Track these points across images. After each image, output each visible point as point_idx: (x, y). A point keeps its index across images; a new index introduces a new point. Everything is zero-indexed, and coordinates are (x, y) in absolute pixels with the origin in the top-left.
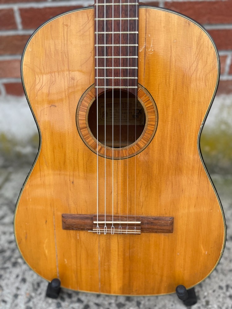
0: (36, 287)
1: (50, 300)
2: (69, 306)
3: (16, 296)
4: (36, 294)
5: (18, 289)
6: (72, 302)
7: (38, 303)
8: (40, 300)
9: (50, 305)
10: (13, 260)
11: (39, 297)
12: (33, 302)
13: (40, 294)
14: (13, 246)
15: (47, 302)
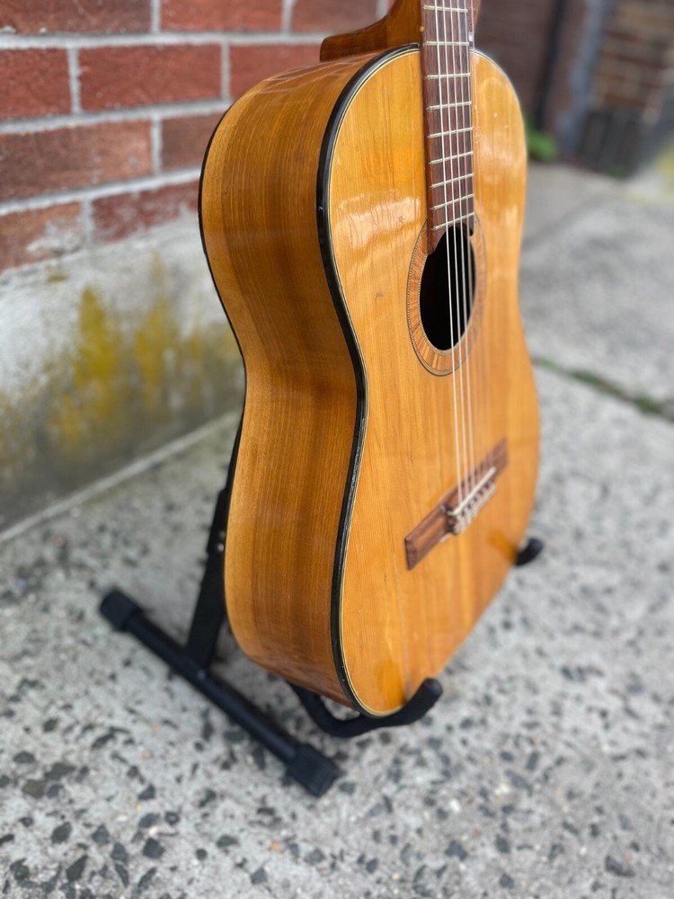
0: (267, 819)
1: (325, 801)
2: (361, 768)
3: (259, 877)
4: (286, 826)
5: (241, 865)
6: (358, 759)
7: (314, 831)
8: (308, 823)
9: (334, 806)
10: (134, 849)
11: (301, 823)
12: (305, 840)
13: (294, 816)
14: (78, 833)
15: (326, 809)
